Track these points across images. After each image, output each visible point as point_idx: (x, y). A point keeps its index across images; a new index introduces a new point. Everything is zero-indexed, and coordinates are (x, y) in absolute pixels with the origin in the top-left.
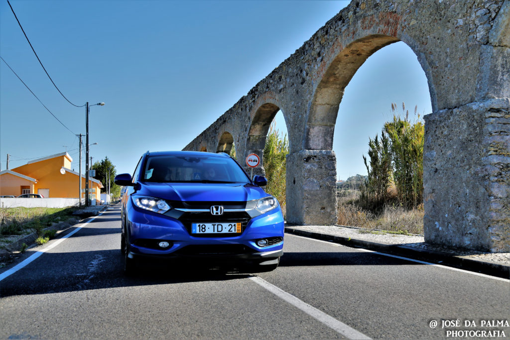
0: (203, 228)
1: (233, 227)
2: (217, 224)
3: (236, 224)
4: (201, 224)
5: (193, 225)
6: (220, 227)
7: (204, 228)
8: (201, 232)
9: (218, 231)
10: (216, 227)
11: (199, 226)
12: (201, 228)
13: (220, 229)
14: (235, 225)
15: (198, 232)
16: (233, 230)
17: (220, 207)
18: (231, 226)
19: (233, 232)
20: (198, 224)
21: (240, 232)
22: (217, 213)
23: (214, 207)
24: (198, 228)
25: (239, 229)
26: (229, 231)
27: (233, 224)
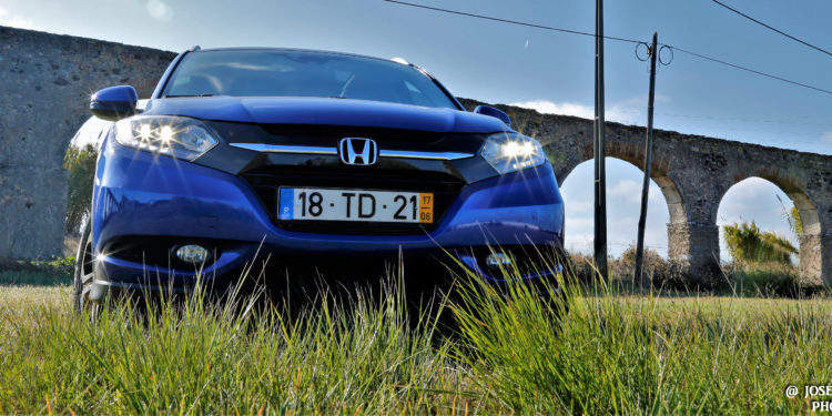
0: (313, 204)
1: (410, 206)
2: (358, 192)
3: (418, 195)
4: (308, 192)
5: (282, 191)
6: (367, 202)
7: (319, 204)
8: (309, 217)
9: (361, 215)
10: (355, 201)
11: (303, 196)
12: (308, 204)
13: (367, 210)
14: (414, 199)
15: (297, 215)
16: (408, 212)
17: (368, 142)
18: (401, 201)
19: (410, 219)
20: (297, 192)
21: (431, 221)
22: (359, 160)
23: (349, 140)
24: (298, 202)
25: (426, 211)
26: (396, 216)
27: (408, 195)
